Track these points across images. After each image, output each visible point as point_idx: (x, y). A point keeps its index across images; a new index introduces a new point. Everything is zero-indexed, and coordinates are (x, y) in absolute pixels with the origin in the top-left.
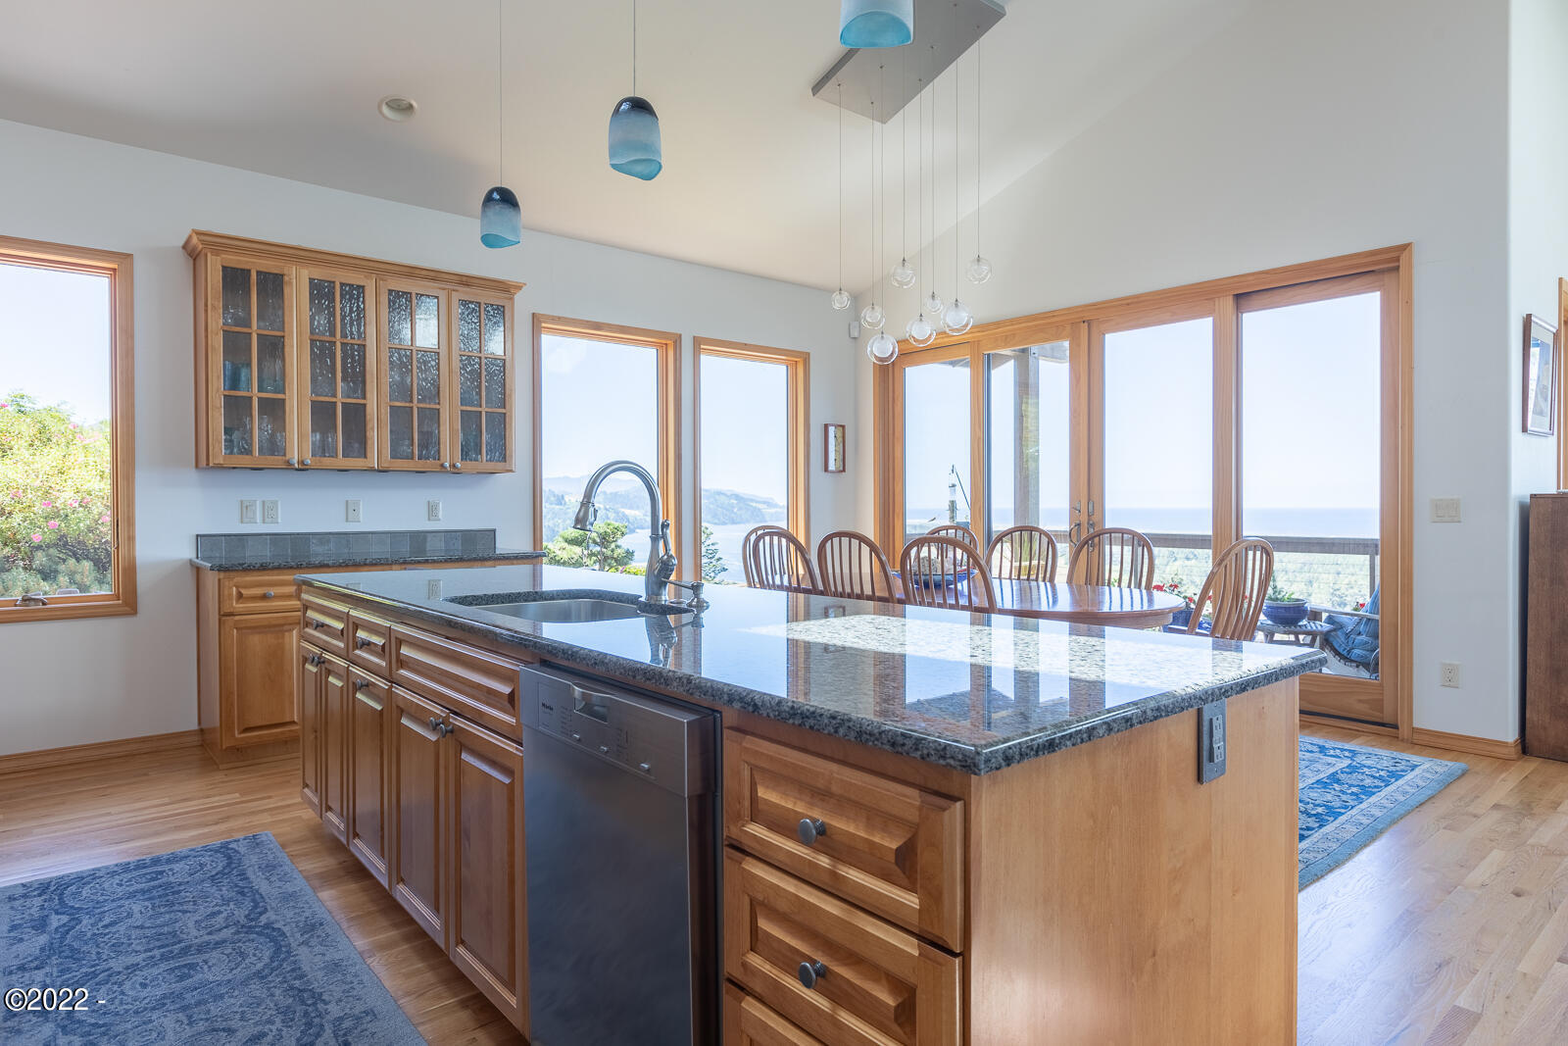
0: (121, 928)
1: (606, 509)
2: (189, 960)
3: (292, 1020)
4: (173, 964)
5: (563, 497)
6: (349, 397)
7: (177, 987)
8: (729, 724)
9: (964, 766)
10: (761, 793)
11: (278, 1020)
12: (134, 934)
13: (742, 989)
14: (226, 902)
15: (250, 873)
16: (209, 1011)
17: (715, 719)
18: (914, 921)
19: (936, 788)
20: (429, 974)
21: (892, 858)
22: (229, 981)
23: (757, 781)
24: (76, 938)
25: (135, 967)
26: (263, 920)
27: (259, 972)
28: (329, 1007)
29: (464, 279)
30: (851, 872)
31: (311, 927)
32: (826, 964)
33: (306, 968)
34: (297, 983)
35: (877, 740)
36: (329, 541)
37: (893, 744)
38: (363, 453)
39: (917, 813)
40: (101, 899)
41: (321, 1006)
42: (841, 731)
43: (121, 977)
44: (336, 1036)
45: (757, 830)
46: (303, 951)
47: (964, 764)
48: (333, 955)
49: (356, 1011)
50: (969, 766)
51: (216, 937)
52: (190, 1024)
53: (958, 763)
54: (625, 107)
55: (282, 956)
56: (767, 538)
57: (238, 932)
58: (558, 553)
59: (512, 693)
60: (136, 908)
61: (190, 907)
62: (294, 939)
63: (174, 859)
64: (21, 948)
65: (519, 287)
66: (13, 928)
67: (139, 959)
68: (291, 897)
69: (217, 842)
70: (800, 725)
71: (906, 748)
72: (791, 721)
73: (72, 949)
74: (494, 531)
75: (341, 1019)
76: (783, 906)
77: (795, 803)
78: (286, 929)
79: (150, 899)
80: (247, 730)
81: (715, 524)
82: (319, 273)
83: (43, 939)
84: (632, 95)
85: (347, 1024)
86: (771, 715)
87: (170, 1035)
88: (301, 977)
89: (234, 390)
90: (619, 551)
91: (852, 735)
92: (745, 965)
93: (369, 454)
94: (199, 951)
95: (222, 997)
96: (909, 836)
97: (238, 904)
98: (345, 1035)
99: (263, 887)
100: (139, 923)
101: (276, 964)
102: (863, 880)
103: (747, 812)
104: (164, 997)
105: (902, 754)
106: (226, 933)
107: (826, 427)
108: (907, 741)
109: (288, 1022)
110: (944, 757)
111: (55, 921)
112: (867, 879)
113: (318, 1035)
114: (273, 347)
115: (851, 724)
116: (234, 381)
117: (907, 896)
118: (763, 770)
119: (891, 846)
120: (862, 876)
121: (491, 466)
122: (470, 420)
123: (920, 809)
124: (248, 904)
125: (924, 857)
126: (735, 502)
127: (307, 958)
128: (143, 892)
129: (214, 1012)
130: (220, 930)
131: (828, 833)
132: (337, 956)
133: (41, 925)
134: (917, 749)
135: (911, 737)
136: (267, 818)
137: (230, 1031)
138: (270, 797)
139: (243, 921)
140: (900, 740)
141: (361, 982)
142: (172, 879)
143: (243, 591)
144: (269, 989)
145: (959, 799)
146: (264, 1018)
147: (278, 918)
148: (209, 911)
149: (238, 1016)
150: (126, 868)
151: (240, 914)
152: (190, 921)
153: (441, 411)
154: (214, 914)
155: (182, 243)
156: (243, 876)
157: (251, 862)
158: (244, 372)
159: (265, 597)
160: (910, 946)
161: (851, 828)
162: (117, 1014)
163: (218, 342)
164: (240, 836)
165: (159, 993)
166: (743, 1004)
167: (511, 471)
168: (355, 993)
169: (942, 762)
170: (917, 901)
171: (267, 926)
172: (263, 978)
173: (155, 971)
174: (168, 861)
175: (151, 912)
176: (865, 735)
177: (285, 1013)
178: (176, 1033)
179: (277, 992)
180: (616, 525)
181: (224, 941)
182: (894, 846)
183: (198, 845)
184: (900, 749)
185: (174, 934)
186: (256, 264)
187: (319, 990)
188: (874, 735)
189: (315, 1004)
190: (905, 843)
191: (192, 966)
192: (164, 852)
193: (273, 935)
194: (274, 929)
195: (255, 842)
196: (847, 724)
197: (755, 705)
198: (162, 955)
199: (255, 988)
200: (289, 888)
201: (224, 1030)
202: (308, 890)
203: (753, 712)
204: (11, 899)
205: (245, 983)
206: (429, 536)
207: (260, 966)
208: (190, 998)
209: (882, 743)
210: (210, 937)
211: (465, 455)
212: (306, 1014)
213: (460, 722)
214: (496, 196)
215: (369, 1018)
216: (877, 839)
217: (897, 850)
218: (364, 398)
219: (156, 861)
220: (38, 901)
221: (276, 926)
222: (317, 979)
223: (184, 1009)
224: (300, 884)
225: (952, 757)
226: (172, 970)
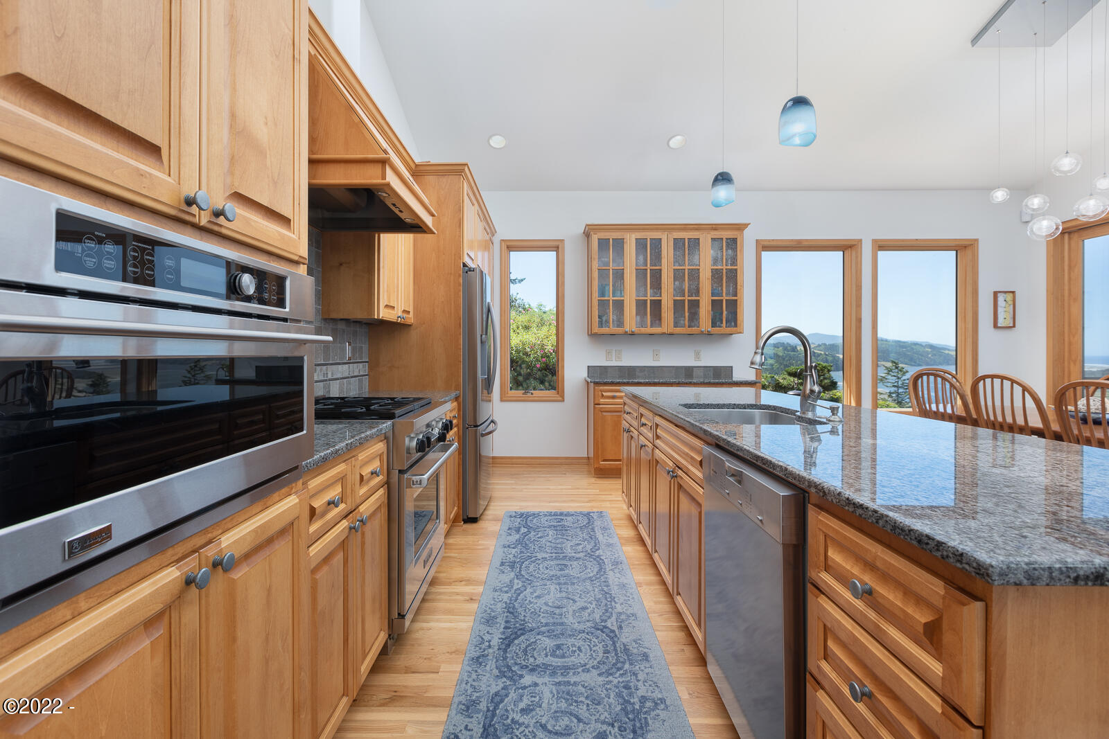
0: (543, 540)
1: (826, 355)
2: (565, 562)
3: (600, 605)
4: (559, 562)
5: (796, 347)
6: (654, 297)
7: (559, 573)
8: (814, 503)
9: (978, 574)
10: (830, 553)
11: (594, 604)
12: (548, 544)
13: (818, 683)
14: (584, 540)
15: (596, 529)
16: (568, 589)
17: (804, 497)
18: (938, 684)
19: (961, 585)
20: (666, 606)
21: (921, 629)
22: (578, 578)
23: (829, 545)
24: (528, 540)
25: (545, 559)
26: (597, 553)
27: (590, 577)
28: (617, 605)
29: (714, 226)
30: (890, 629)
31: (616, 563)
32: (872, 690)
33: (611, 582)
34: (605, 589)
35: (907, 535)
36: (644, 371)
37: (920, 542)
38: (660, 325)
39: (941, 601)
40: (539, 525)
41: (613, 603)
42: (881, 523)
43: (540, 562)
44: (617, 621)
45: (826, 577)
46: (611, 573)
47: (978, 571)
48: (623, 580)
49: (628, 612)
50: (983, 575)
51: (578, 555)
52: (560, 591)
53: (974, 570)
54: (790, 104)
55: (602, 573)
56: (925, 378)
57: (586, 556)
58: (781, 381)
59: (701, 460)
60: (551, 533)
61: (570, 538)
62: (608, 567)
63: (568, 515)
64: (510, 538)
65: (746, 225)
66: (509, 529)
67: (547, 556)
68: (609, 545)
69: (586, 510)
70: (853, 512)
71: (929, 547)
72: (847, 508)
73: (526, 544)
74: (732, 367)
75: (620, 613)
76: (843, 636)
77: (852, 567)
78: (605, 561)
79: (556, 530)
80: (604, 460)
81: (911, 365)
82: (640, 235)
83: (517, 536)
84: (795, 96)
85: (623, 617)
86: (834, 501)
87: (552, 594)
88: (607, 586)
89: (603, 297)
90: (826, 381)
91: (889, 528)
92: (819, 667)
93: (663, 326)
94: (570, 560)
95: (574, 584)
96: (937, 617)
97: (589, 543)
98: (621, 622)
99: (600, 538)
100: (550, 540)
101: (598, 576)
102: (899, 638)
103: (822, 564)
104: (553, 576)
105: (926, 550)
106: (581, 555)
107: (996, 294)
108: (930, 542)
109: (598, 606)
110: (961, 562)
111: (523, 530)
112: (902, 638)
113: (609, 617)
114: (619, 275)
115: (888, 519)
116: (602, 293)
117: (933, 663)
118: (833, 539)
119: (921, 620)
120: (899, 635)
121: (729, 330)
122: (716, 304)
123: (944, 598)
124: (593, 544)
125: (947, 637)
126: (930, 350)
127: (612, 577)
128: (554, 527)
129: (570, 590)
130: (579, 552)
131: (875, 595)
132: (625, 581)
133: (518, 530)
134: (938, 550)
135: (933, 539)
136: (608, 504)
137: (575, 601)
138: (611, 495)
139: (589, 551)
140: (925, 540)
141: (633, 598)
142: (566, 524)
143: (604, 394)
144: (593, 587)
145: (981, 600)
146: (589, 600)
147: (604, 554)
148: (577, 542)
149: (579, 596)
150: (550, 514)
151: (589, 547)
152: (569, 544)
153: (700, 301)
154: (578, 544)
155: (583, 231)
156: (593, 530)
157: (598, 523)
158: (607, 288)
159: (614, 397)
160: (936, 705)
161: (891, 597)
162: (535, 577)
163: (596, 274)
164: (595, 510)
165: (552, 573)
166: (817, 694)
167: (740, 333)
168: (629, 603)
169: (958, 565)
170: (941, 669)
171: (598, 556)
172: (593, 581)
173: (552, 563)
174: (566, 515)
175: (555, 537)
176: (898, 530)
177: (597, 601)
178: (554, 594)
179: (596, 590)
180: (824, 364)
181: (580, 558)
182: (923, 620)
183: (579, 510)
184: (924, 547)
185: (561, 549)
186: (612, 235)
187: (614, 595)
188: (905, 531)
189: (611, 601)
190: (932, 621)
191: (566, 566)
192: (565, 510)
193: (600, 561)
194: (601, 559)
195: (601, 514)
196: (885, 519)
197: (824, 492)
198: (556, 557)
199: (588, 583)
200: (611, 541)
201: (572, 599)
202: (619, 544)
203: (823, 496)
204: (511, 517)
205: (584, 580)
206: (695, 369)
207: (591, 575)
208: (562, 580)
209: (911, 539)
210: (574, 554)
211: (714, 325)
212: (606, 605)
213: (680, 473)
214: (719, 177)
215: (633, 618)
216: (910, 610)
217: (925, 624)
218: (661, 296)
219: (561, 514)
220: (519, 520)
221: (602, 558)
222: (615, 590)
223: (559, 584)
224: (615, 540)
225: (967, 564)
226: (558, 565)
